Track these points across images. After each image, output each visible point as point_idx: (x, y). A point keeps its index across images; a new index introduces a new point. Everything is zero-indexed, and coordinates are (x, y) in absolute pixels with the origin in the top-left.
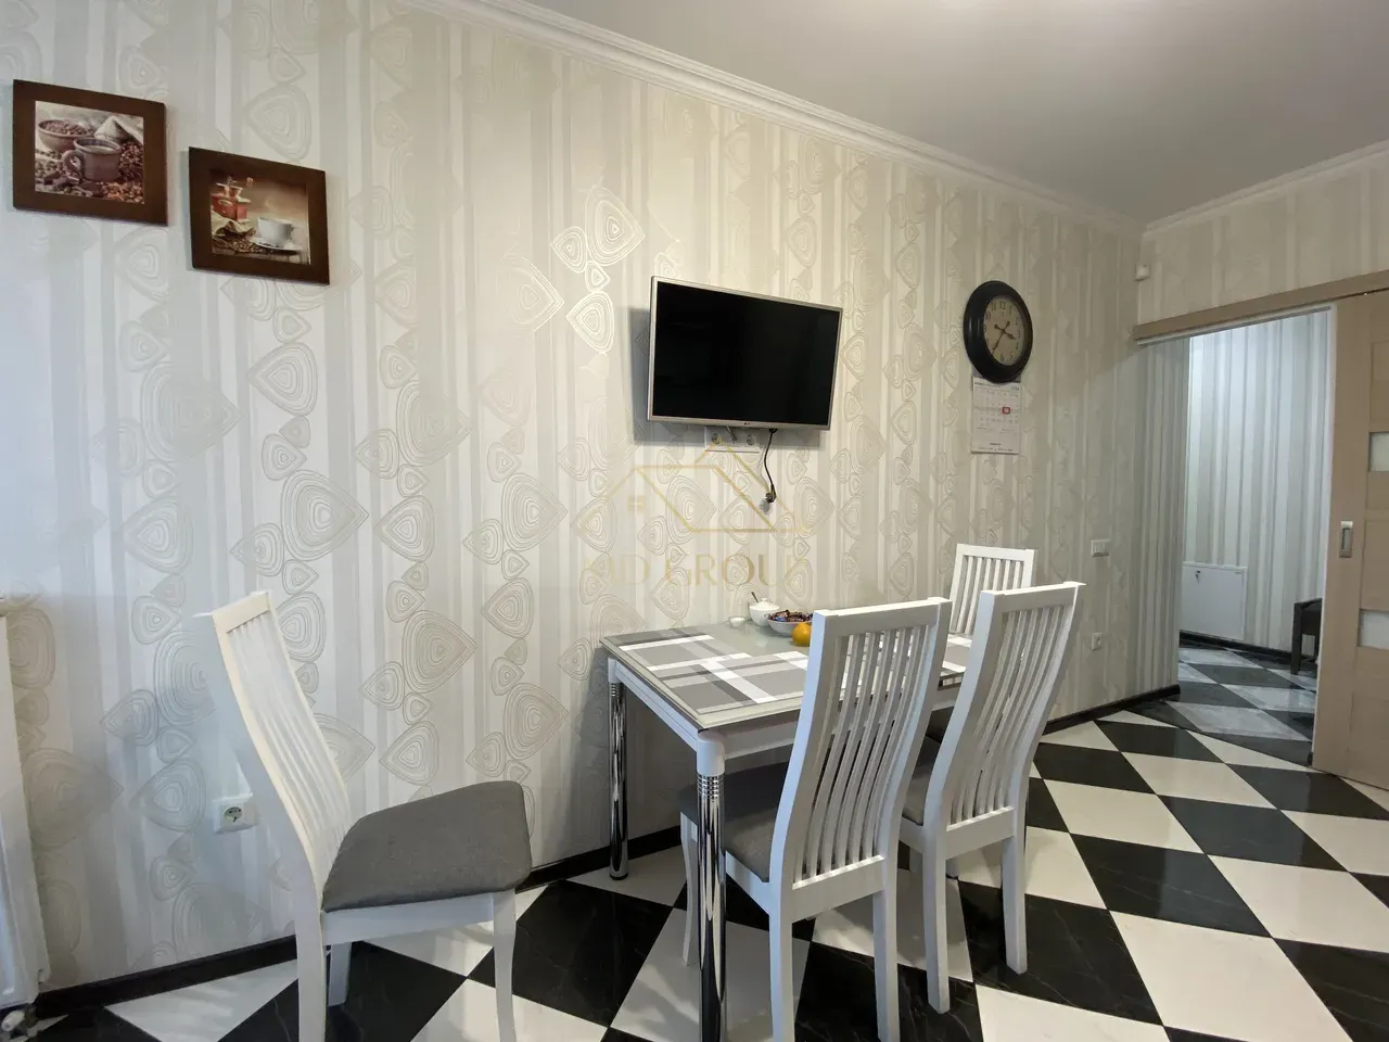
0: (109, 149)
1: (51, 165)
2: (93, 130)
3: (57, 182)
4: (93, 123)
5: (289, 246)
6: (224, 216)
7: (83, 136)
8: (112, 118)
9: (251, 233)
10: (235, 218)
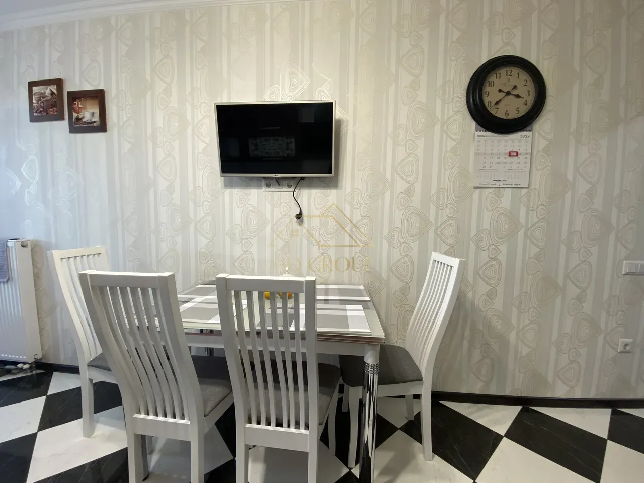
0: (49, 98)
1: (37, 106)
2: (45, 93)
3: (38, 111)
4: (45, 90)
5: (94, 120)
6: (76, 113)
7: (43, 95)
8: (50, 87)
9: (83, 118)
10: (79, 113)
